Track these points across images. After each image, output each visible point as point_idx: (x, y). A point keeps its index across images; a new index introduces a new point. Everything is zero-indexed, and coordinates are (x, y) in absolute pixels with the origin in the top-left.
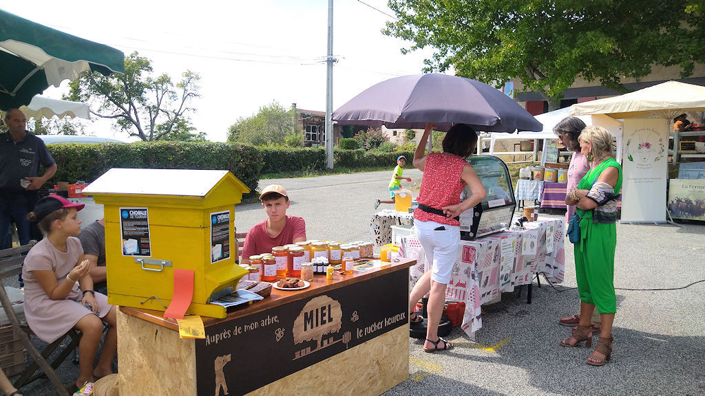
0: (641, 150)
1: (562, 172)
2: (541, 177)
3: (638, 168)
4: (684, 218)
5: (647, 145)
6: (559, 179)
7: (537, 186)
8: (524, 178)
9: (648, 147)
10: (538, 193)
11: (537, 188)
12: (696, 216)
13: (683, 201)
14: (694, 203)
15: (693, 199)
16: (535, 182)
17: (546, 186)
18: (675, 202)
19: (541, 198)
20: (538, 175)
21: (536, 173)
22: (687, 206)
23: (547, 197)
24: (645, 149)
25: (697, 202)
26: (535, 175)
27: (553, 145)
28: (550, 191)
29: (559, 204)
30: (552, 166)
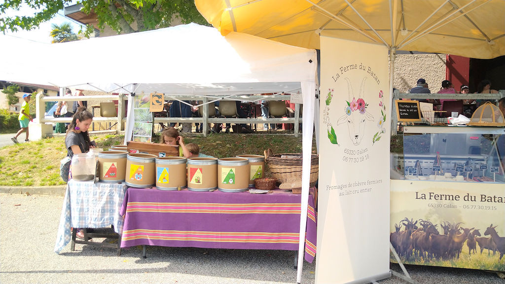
0: (350, 118)
1: (166, 166)
2: (119, 173)
3: (346, 159)
4: (422, 263)
5: (361, 105)
6: (159, 181)
7: (111, 195)
8: (81, 177)
9: (363, 111)
10: (112, 211)
11: (110, 201)
12: (445, 258)
13: (419, 226)
14: (441, 232)
15: (437, 221)
16: (106, 187)
17: (129, 196)
18: (403, 228)
19: (121, 223)
20: (112, 170)
21: (106, 166)
22: (427, 238)
23: (134, 221)
24: (356, 113)
25: (445, 228)
26: (105, 171)
27: (145, 107)
28: (140, 207)
29: (162, 238)
30: (144, 150)
